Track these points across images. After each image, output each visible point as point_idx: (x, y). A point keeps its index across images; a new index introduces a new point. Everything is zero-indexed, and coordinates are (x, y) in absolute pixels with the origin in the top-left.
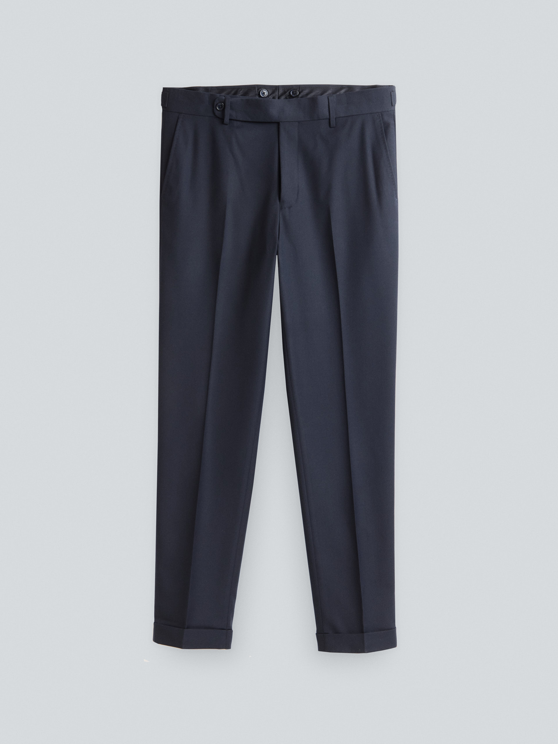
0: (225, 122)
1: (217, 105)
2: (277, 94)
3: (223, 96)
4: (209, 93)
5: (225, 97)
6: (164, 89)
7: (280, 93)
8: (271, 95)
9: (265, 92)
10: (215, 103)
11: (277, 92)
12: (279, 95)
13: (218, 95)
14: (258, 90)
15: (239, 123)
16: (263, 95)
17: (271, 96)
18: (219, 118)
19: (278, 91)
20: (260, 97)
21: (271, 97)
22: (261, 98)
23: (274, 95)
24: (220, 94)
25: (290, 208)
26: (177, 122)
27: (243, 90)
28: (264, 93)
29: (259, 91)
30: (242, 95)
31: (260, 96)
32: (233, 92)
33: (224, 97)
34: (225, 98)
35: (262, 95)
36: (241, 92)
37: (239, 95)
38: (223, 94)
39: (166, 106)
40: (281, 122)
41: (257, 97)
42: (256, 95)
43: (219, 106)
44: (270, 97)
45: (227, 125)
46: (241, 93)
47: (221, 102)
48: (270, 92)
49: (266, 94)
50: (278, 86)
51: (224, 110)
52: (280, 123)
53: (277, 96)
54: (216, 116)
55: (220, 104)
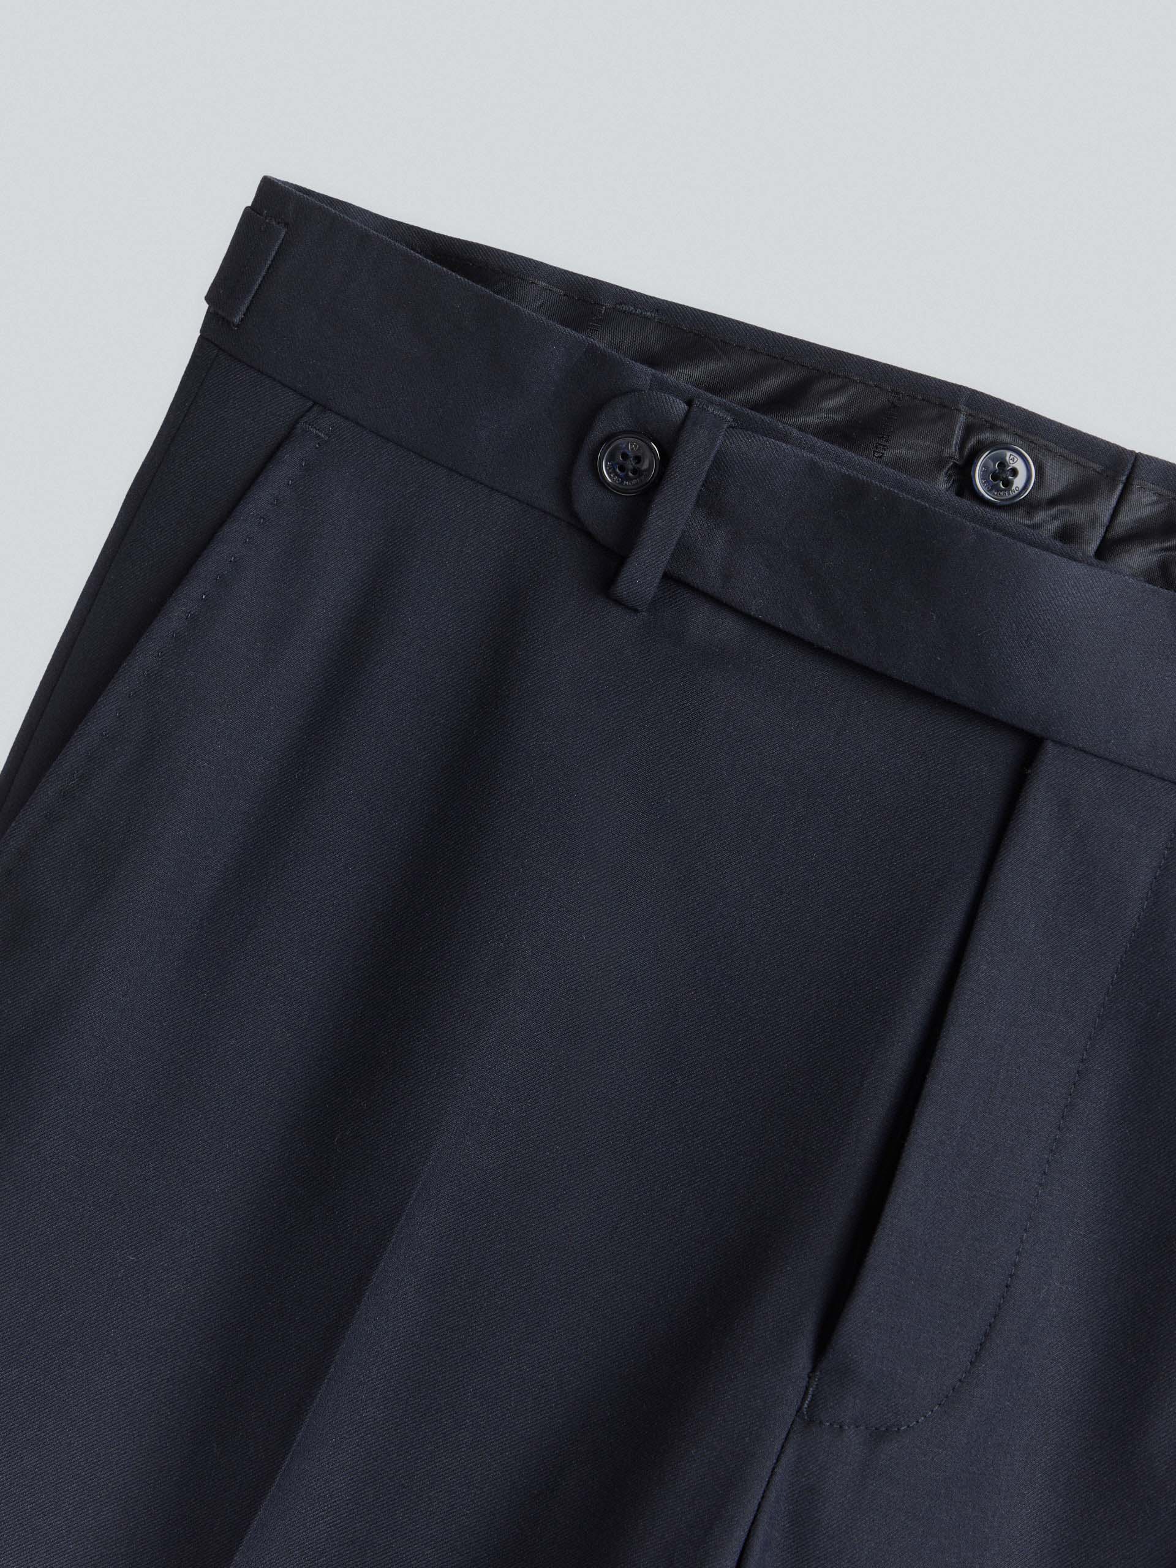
0: (622, 587)
1: (609, 438)
2: (1105, 519)
3: (676, 391)
4: (581, 336)
5: (689, 403)
6: (270, 190)
7: (1126, 519)
8: (1052, 502)
9: (1019, 465)
10: (599, 430)
11: (1113, 502)
12: (1119, 529)
13: (644, 373)
14: (969, 431)
15: (729, 628)
16: (992, 488)
17: (1055, 510)
18: (588, 535)
19: (1118, 492)
20: (959, 494)
21: (1048, 522)
22: (966, 503)
23: (1078, 513)
24: (659, 374)
25: (879, 1435)
26: (271, 457)
27: (851, 391)
28: (1002, 475)
29: (972, 442)
30: (832, 433)
31: (965, 487)
32: (771, 384)
33: (682, 407)
34: (689, 411)
35: (983, 477)
36: (830, 403)
37: (813, 420)
38: (685, 376)
39: (237, 320)
40: (1055, 742)
41: (942, 484)
42: (939, 463)
43: (625, 456)
44: (1040, 516)
45: (636, 611)
46: (831, 410)
47: (647, 435)
48: (1060, 477)
49: (1019, 482)
50: (1137, 457)
51: (649, 492)
52: (1049, 746)
53: (1102, 531)
54: (574, 515)
55: (631, 445)
